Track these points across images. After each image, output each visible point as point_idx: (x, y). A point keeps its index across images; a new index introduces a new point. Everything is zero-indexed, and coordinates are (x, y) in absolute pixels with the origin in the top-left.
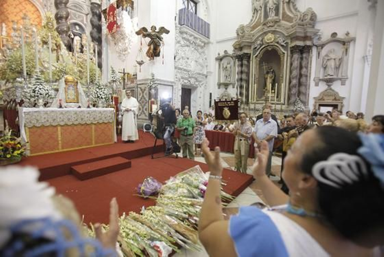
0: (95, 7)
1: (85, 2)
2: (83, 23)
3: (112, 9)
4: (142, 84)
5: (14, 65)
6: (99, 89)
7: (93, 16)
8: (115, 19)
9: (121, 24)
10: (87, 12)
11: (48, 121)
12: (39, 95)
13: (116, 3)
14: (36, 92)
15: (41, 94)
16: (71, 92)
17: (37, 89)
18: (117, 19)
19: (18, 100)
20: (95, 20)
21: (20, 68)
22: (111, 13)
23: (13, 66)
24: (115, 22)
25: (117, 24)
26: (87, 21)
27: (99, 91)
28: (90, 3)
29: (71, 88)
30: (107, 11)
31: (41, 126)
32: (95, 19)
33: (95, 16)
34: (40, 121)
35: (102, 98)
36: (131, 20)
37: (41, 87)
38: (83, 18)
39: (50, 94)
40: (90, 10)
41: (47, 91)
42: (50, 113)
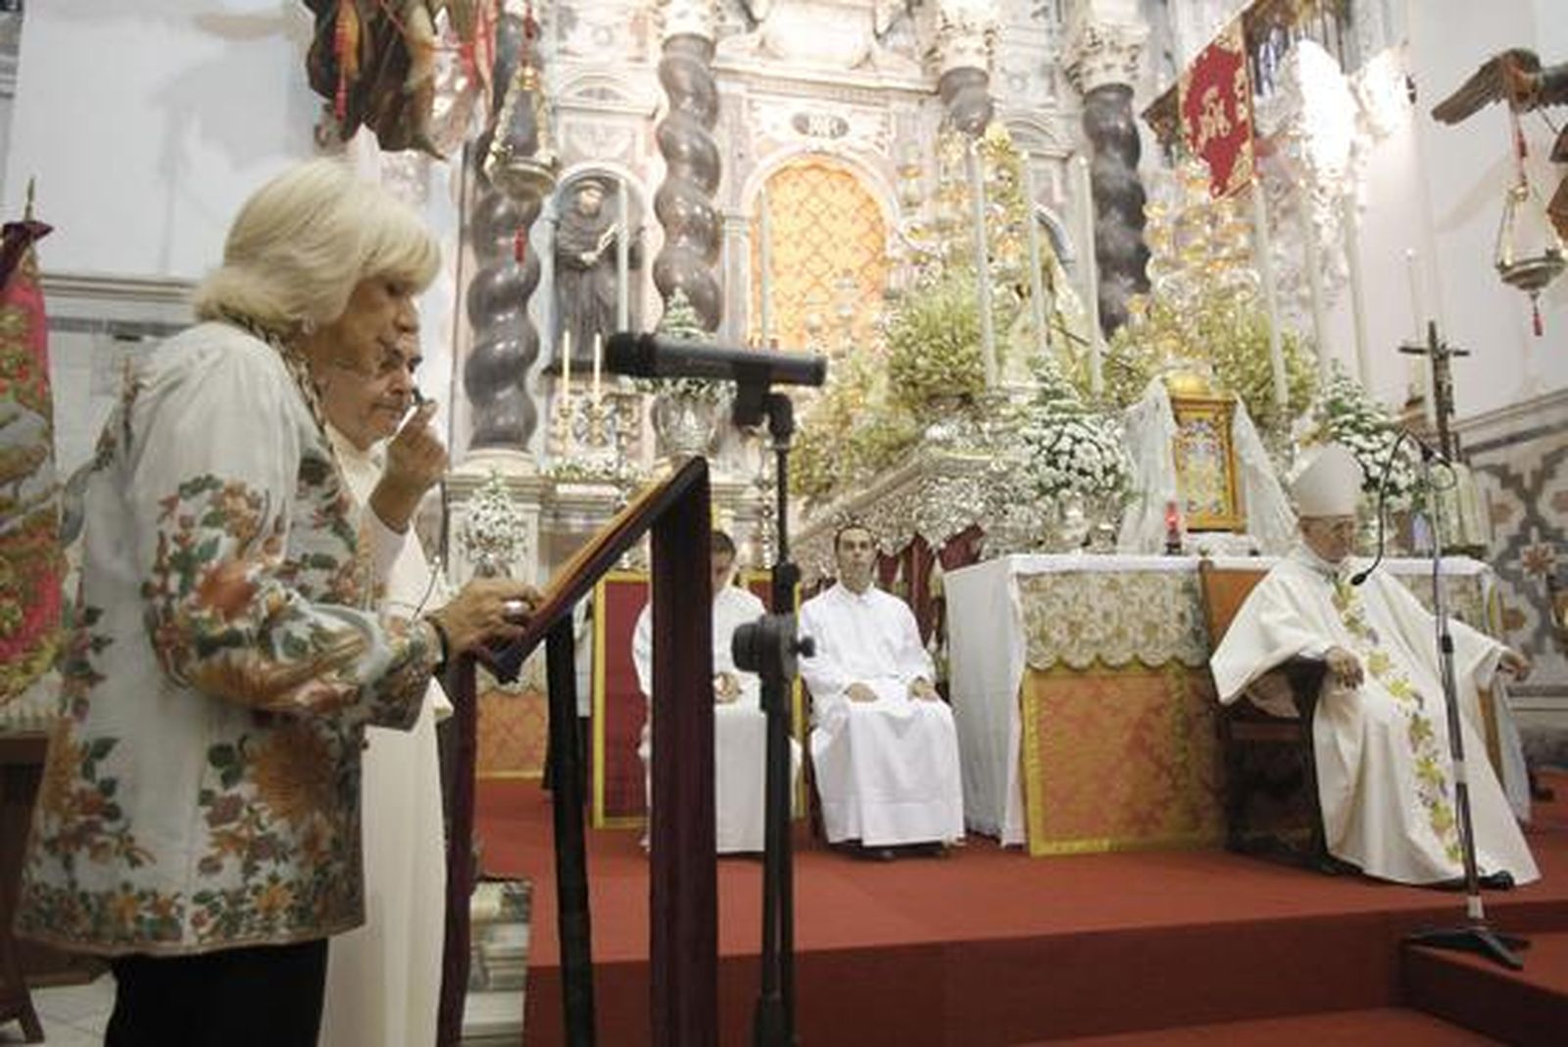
0: (1107, 104)
1: (1051, 106)
2: (1052, 207)
3: (1215, 66)
4: (1512, 439)
5: (925, 355)
6: (1368, 434)
7: (1100, 150)
8: (1243, 114)
9: (1282, 130)
10: (1066, 145)
11: (1120, 634)
12: (1073, 474)
13: (1239, 26)
14: (1063, 461)
15: (1082, 472)
16: (1204, 464)
17: (1065, 444)
18: (1252, 110)
19: (936, 541)
20: (1114, 166)
21: (950, 364)
22: (1213, 92)
23: (920, 361)
24: (1241, 132)
25: (1256, 134)
26: (1066, 192)
27: (1368, 446)
28: (1080, 98)
29: (1200, 441)
30: (1182, 98)
31: (1092, 665)
32: (1112, 160)
33: (1110, 149)
34: (1085, 635)
35: (1394, 489)
36: (1344, 80)
37: (1081, 433)
38: (1050, 180)
39: (1121, 469)
40: (1078, 128)
41: (1107, 453)
42: (1133, 582)
